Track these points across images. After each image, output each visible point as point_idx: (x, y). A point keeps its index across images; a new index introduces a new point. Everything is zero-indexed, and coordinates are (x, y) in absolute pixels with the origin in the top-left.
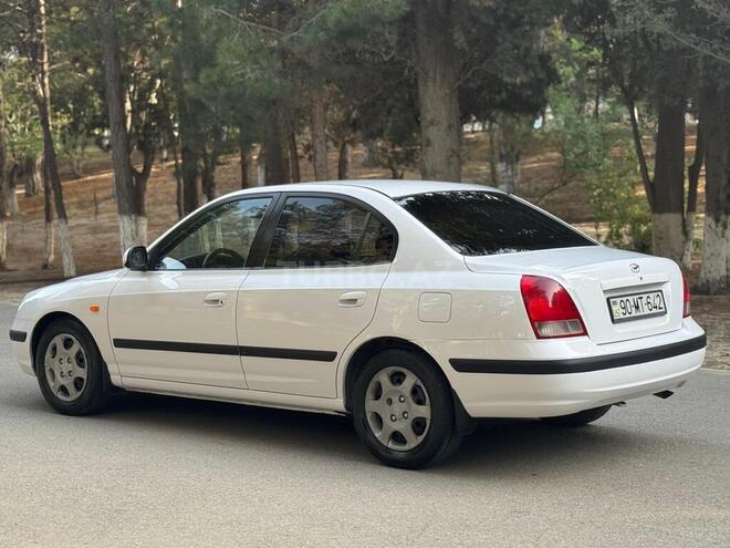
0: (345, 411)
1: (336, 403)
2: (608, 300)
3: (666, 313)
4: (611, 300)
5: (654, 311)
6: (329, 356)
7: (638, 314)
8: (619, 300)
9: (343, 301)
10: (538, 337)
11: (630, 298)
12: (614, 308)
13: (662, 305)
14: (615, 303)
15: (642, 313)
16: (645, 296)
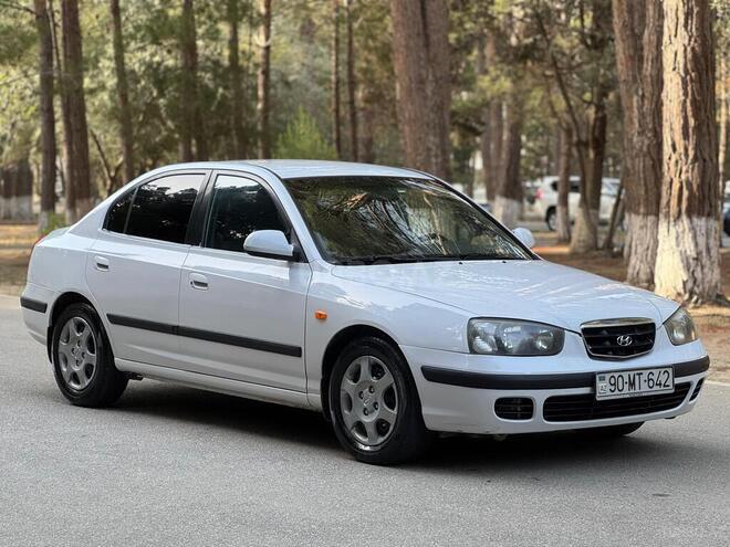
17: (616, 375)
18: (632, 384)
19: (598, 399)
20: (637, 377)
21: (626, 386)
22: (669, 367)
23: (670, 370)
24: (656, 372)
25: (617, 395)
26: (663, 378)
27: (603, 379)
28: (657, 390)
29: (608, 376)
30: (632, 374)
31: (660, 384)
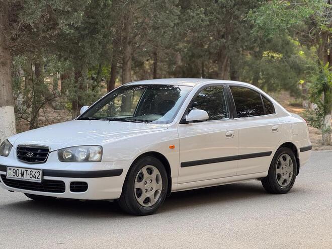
17: (16, 169)
18: (23, 175)
19: (7, 178)
20: (25, 172)
21: (20, 175)
22: (40, 170)
23: (41, 172)
24: (34, 171)
25: (15, 178)
26: (37, 175)
27: (10, 169)
28: (34, 180)
29: (12, 168)
30: (23, 169)
31: (35, 177)
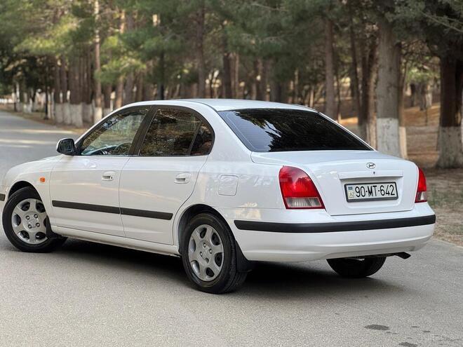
0: (178, 253)
1: (173, 248)
2: (345, 186)
3: (397, 198)
4: (347, 186)
5: (386, 196)
6: (168, 216)
7: (371, 197)
8: (354, 187)
9: (178, 179)
10: (287, 208)
11: (365, 186)
12: (349, 192)
13: (394, 192)
14: (351, 188)
15: (374, 197)
16: (379, 186)
